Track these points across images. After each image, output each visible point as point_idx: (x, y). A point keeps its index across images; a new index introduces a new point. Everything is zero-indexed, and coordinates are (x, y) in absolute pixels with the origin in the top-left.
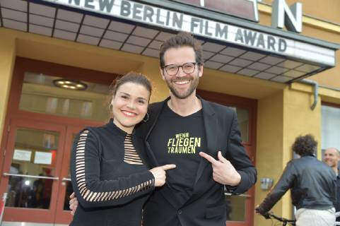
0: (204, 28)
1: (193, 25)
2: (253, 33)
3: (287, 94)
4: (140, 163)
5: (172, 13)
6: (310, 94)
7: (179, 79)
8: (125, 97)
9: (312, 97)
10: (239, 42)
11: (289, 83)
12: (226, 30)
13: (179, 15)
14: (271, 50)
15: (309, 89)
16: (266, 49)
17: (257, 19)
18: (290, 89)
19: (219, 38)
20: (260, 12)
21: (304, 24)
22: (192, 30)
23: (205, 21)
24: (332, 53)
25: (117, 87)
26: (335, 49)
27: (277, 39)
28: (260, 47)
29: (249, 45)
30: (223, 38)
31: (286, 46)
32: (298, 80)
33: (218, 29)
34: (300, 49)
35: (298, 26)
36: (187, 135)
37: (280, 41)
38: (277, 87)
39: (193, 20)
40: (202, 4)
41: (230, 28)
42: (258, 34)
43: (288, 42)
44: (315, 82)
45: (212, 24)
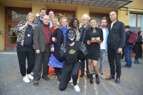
9: (127, 12)
11: (120, 8)
15: (126, 9)
18: (120, 10)
32: (122, 7)
44: (128, 7)
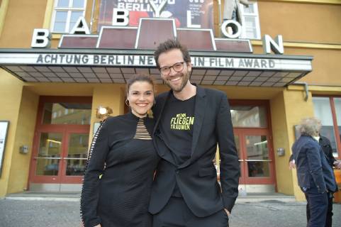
0: (218, 63)
1: (211, 62)
2: (250, 60)
3: (286, 93)
4: (149, 138)
5: (197, 58)
6: (303, 91)
7: (173, 77)
8: (136, 94)
9: (305, 93)
10: (242, 67)
11: (286, 86)
12: (232, 62)
13: (201, 58)
14: (264, 68)
15: (302, 88)
16: (261, 68)
17: (251, 51)
18: (288, 90)
19: (228, 67)
20: (253, 46)
21: (285, 47)
22: (211, 65)
23: (218, 59)
24: (309, 62)
25: (129, 87)
26: (311, 60)
27: (267, 60)
28: (257, 67)
29: (249, 67)
30: (231, 67)
31: (274, 64)
32: (291, 83)
33: (227, 61)
34: (284, 64)
35: (281, 50)
36: (185, 115)
37: (270, 61)
38: (277, 90)
39: (211, 60)
40: (215, 49)
41: (235, 60)
42: (254, 60)
43: (275, 61)
44: (305, 83)
45: (223, 60)
